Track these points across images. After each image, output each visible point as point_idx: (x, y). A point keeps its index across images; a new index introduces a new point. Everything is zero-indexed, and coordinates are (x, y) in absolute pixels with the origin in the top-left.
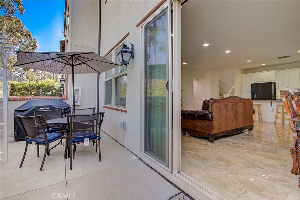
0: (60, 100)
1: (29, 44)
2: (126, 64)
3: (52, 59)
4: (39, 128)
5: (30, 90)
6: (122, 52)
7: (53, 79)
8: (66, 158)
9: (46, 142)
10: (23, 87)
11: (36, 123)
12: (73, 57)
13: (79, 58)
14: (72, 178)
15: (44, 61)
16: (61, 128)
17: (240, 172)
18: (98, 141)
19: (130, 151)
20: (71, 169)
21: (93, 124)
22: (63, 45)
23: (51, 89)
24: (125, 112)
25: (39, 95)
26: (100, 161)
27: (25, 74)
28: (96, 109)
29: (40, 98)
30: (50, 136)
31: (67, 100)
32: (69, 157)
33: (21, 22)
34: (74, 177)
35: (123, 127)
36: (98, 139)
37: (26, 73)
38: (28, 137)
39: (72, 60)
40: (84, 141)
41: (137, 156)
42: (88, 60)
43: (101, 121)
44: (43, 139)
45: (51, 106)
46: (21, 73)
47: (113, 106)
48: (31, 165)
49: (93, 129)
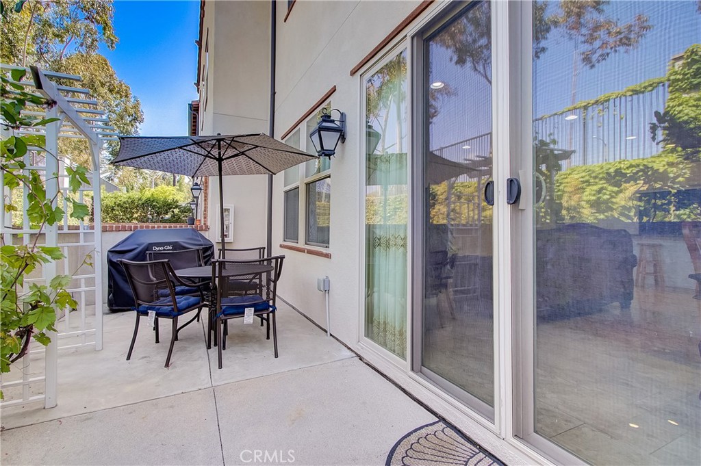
0: (193, 230)
1: (125, 110)
2: (329, 155)
3: (181, 148)
4: (158, 286)
5: (129, 210)
6: (321, 129)
7: (174, 185)
8: (209, 347)
9: (176, 313)
10: (115, 203)
11: (151, 276)
12: (222, 142)
13: (233, 144)
14: (223, 383)
15: (166, 153)
16: (199, 286)
17: (576, 390)
18: (271, 315)
19: (337, 339)
20: (220, 366)
21: (261, 281)
22: (195, 113)
23: (171, 208)
24: (328, 256)
25: (147, 221)
26: (276, 356)
27: (118, 176)
28: (266, 250)
29: (154, 227)
30: (182, 301)
31: (205, 230)
32: (215, 345)
33: (109, 65)
34: (226, 382)
35: (322, 289)
36: (271, 312)
37: (120, 173)
38: (140, 302)
39: (219, 149)
40: (243, 313)
41: (352, 350)
42: (250, 147)
43: (278, 275)
44: (168, 306)
45: (176, 242)
46: (110, 173)
47: (301, 243)
48: (145, 357)
49: (261, 291)
